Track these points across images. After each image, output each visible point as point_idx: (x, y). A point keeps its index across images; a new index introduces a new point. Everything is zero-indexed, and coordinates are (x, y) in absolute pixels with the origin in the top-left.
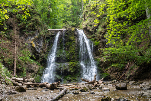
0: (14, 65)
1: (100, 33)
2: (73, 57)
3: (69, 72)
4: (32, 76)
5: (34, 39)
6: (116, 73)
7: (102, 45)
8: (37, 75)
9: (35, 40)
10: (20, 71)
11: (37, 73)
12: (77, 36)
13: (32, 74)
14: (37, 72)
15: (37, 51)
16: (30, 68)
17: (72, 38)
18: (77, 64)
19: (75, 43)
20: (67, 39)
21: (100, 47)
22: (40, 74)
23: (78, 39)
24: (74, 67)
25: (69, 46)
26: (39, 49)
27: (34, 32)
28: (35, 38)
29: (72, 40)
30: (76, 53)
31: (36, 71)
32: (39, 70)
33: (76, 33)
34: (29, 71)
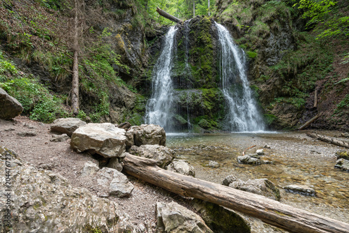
0: (71, 77)
1: (260, 34)
2: (207, 79)
3: (204, 110)
4: (123, 114)
5: (122, 29)
6: (289, 115)
7: (262, 59)
8: (133, 113)
9: (125, 33)
10: (93, 98)
11: (131, 109)
12: (215, 34)
13: (122, 109)
14: (132, 107)
15: (130, 59)
16: (117, 96)
17: (206, 37)
18: (216, 92)
19: (212, 49)
20: (194, 40)
21: (258, 63)
22: (139, 111)
23: (218, 42)
24: (213, 100)
25: (197, 55)
26: (134, 55)
27: (123, 12)
28: (125, 28)
29: (206, 43)
30: (214, 70)
31: (130, 103)
32: (136, 103)
33: (213, 28)
34: (115, 103)
